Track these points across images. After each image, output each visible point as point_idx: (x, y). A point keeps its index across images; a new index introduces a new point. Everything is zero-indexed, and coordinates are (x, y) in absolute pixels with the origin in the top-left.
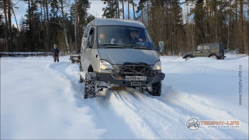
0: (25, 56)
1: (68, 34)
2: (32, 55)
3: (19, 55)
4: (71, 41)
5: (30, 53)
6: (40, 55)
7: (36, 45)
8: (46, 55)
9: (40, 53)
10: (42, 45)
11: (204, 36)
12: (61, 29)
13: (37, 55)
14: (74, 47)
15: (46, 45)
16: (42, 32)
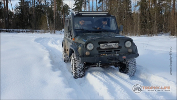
0: (18, 32)
1: (49, 17)
2: (22, 32)
3: (13, 31)
4: (51, 22)
5: (21, 30)
6: (28, 32)
7: (25, 24)
8: (32, 32)
9: (28, 30)
10: (30, 24)
11: (146, 22)
12: (44, 13)
13: (26, 32)
14: (53, 27)
15: (33, 25)
16: (30, 15)
